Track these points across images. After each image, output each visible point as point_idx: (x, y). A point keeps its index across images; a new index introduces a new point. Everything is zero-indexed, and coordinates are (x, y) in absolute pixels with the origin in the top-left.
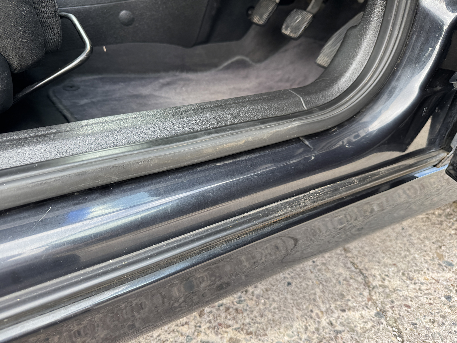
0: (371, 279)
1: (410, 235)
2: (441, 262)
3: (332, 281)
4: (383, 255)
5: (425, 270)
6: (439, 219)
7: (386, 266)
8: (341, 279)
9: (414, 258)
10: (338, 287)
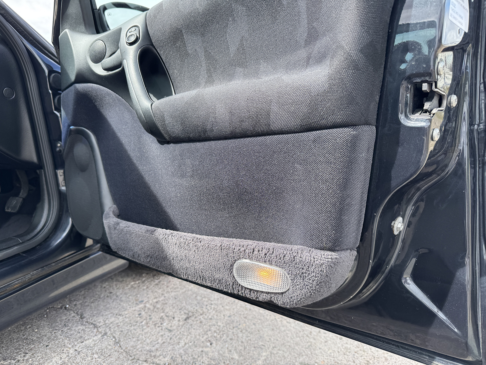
0: (98, 324)
1: (121, 297)
2: (137, 302)
3: (74, 334)
4: (105, 311)
5: (128, 308)
6: (139, 285)
7: (106, 315)
8: (80, 331)
9: (123, 306)
10: (78, 335)
